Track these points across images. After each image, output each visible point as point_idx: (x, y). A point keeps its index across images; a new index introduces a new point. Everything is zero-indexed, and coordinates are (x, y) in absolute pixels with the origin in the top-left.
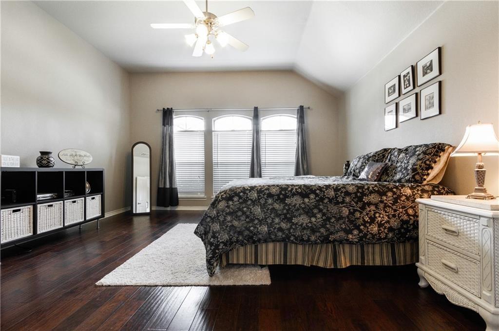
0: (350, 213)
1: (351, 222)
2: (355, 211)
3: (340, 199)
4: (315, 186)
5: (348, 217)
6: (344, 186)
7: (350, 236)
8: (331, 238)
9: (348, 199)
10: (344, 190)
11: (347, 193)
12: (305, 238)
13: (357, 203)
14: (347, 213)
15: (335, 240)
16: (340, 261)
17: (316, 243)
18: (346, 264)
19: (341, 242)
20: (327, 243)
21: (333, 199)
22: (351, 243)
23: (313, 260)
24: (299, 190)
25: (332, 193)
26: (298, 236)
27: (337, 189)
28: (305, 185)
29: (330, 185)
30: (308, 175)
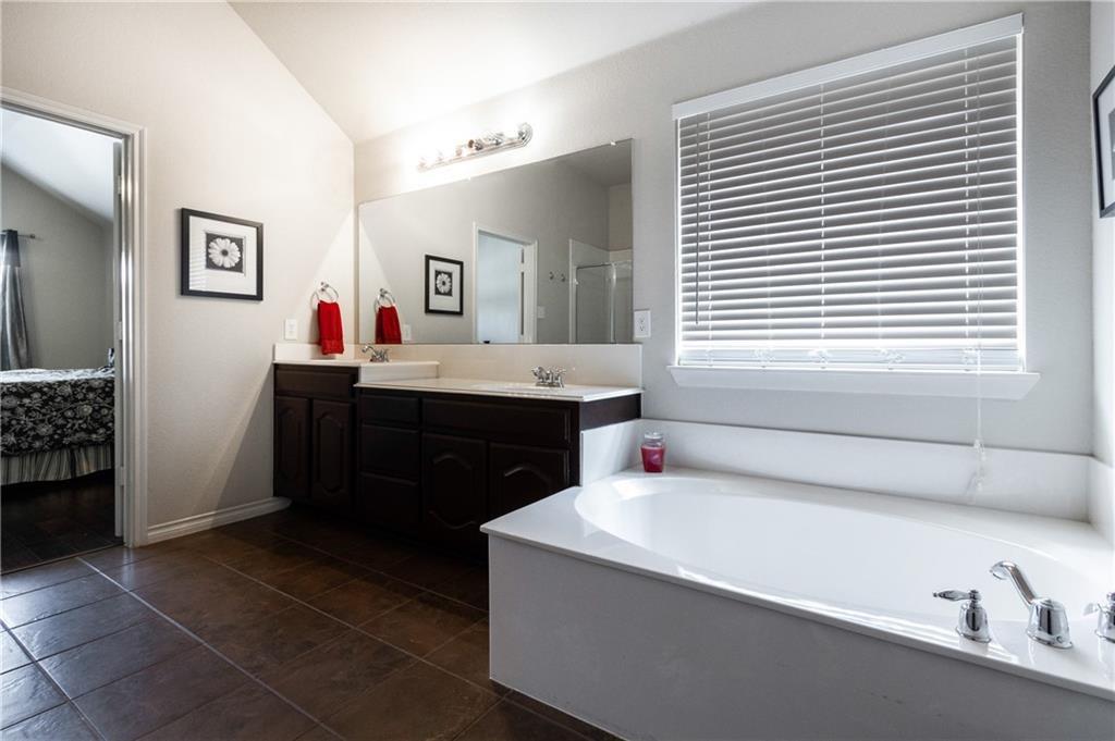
0: (94, 410)
1: (95, 420)
2: (101, 408)
3: (80, 396)
4: (41, 382)
5: (90, 415)
6: (87, 381)
7: (94, 436)
8: (66, 441)
9: (91, 395)
10: (86, 386)
11: (91, 389)
12: (24, 446)
13: (104, 399)
14: (90, 411)
15: (71, 443)
16: (81, 467)
17: (42, 451)
18: (89, 470)
19: (82, 445)
20: (60, 449)
21: (69, 396)
22: (96, 444)
23: (37, 475)
24: (14, 390)
25: (68, 390)
26: (13, 445)
27: (75, 385)
28: (23, 383)
29: (66, 381)
30: (32, 367)
